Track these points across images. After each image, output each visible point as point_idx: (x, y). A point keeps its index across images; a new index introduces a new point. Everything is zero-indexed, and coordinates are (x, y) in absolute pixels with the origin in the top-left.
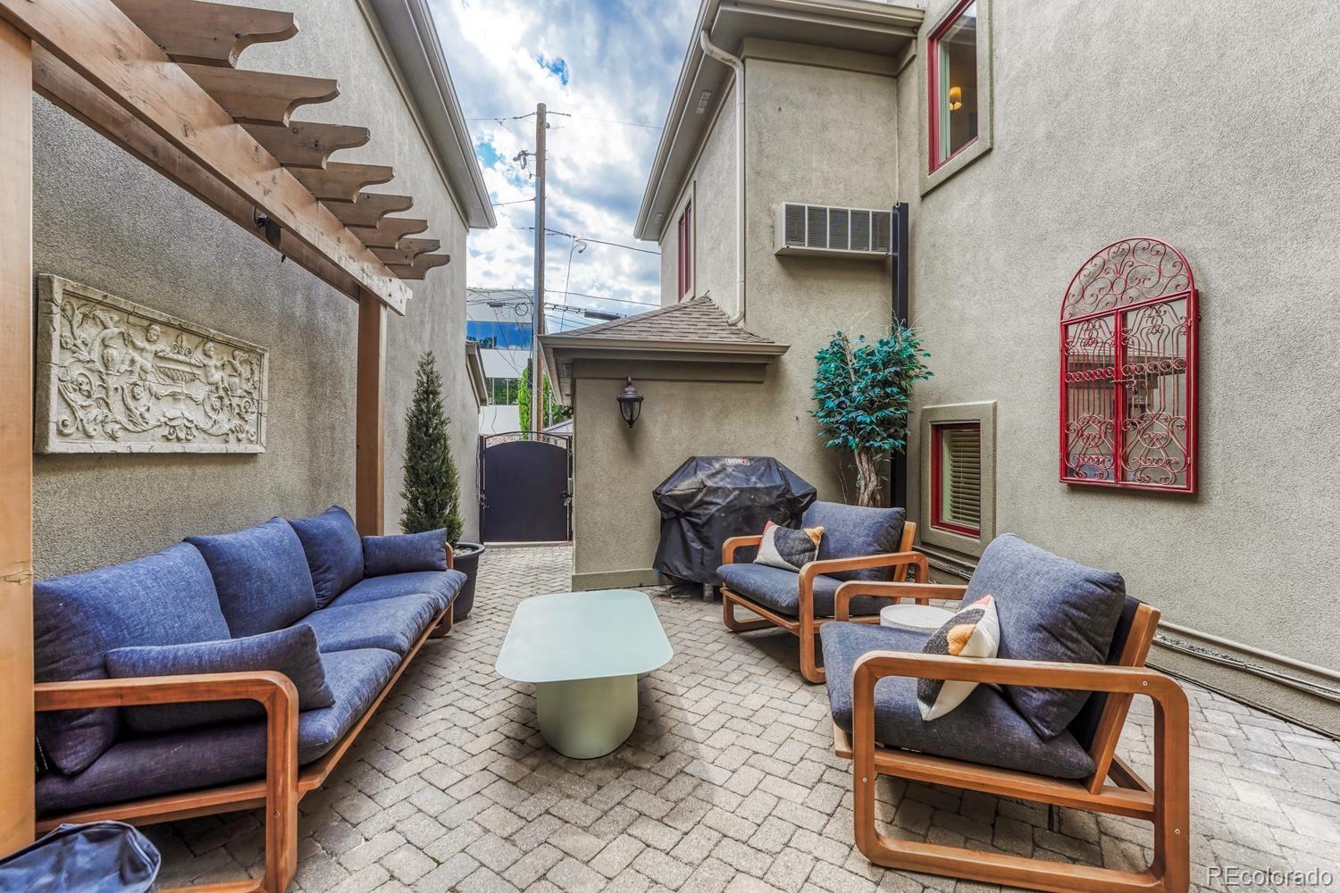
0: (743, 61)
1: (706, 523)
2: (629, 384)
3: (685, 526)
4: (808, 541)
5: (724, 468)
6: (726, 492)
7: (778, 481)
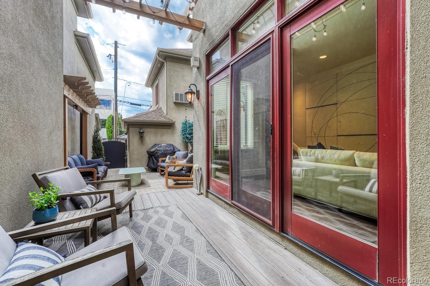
0: (166, 62)
1: (157, 157)
2: (141, 129)
3: (153, 157)
4: (173, 158)
5: (161, 146)
6: (161, 150)
7: (172, 148)
